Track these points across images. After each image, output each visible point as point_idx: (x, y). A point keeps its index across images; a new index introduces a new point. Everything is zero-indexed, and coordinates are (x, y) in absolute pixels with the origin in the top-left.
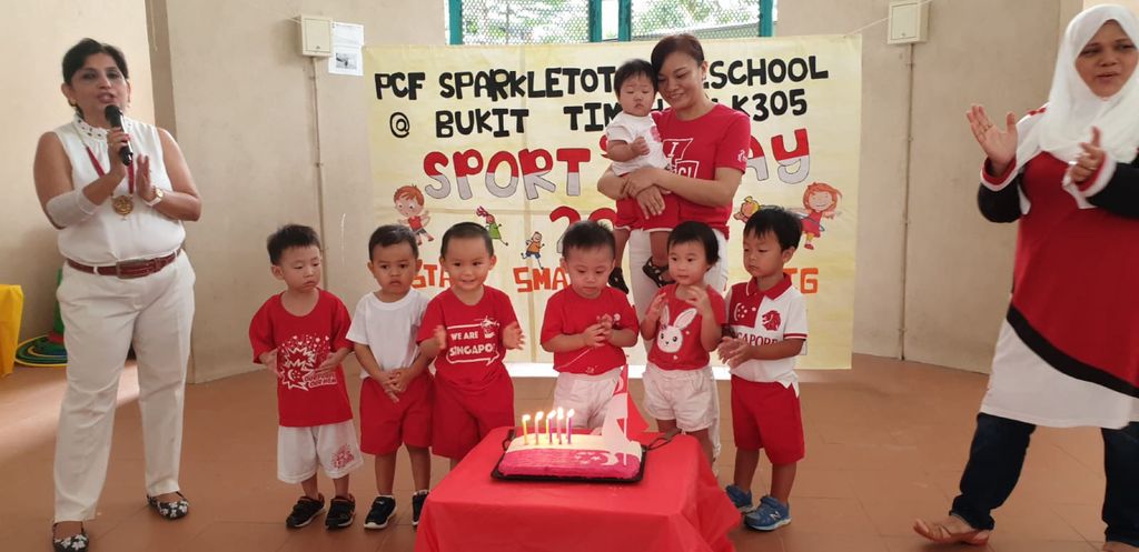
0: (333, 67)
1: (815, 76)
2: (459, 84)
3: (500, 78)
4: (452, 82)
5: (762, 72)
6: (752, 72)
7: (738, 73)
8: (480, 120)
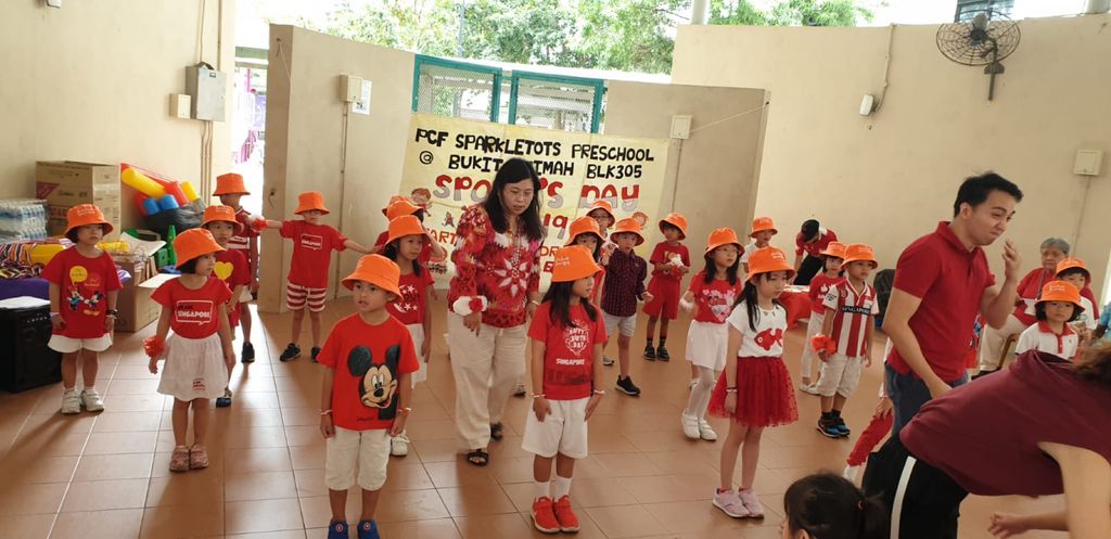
0: (354, 108)
1: (648, 159)
2: (467, 141)
3: (491, 141)
4: (463, 140)
5: (623, 155)
6: (619, 154)
7: (613, 154)
8: (475, 162)
